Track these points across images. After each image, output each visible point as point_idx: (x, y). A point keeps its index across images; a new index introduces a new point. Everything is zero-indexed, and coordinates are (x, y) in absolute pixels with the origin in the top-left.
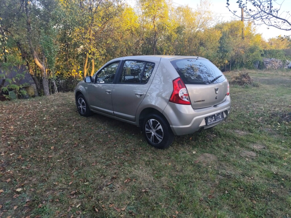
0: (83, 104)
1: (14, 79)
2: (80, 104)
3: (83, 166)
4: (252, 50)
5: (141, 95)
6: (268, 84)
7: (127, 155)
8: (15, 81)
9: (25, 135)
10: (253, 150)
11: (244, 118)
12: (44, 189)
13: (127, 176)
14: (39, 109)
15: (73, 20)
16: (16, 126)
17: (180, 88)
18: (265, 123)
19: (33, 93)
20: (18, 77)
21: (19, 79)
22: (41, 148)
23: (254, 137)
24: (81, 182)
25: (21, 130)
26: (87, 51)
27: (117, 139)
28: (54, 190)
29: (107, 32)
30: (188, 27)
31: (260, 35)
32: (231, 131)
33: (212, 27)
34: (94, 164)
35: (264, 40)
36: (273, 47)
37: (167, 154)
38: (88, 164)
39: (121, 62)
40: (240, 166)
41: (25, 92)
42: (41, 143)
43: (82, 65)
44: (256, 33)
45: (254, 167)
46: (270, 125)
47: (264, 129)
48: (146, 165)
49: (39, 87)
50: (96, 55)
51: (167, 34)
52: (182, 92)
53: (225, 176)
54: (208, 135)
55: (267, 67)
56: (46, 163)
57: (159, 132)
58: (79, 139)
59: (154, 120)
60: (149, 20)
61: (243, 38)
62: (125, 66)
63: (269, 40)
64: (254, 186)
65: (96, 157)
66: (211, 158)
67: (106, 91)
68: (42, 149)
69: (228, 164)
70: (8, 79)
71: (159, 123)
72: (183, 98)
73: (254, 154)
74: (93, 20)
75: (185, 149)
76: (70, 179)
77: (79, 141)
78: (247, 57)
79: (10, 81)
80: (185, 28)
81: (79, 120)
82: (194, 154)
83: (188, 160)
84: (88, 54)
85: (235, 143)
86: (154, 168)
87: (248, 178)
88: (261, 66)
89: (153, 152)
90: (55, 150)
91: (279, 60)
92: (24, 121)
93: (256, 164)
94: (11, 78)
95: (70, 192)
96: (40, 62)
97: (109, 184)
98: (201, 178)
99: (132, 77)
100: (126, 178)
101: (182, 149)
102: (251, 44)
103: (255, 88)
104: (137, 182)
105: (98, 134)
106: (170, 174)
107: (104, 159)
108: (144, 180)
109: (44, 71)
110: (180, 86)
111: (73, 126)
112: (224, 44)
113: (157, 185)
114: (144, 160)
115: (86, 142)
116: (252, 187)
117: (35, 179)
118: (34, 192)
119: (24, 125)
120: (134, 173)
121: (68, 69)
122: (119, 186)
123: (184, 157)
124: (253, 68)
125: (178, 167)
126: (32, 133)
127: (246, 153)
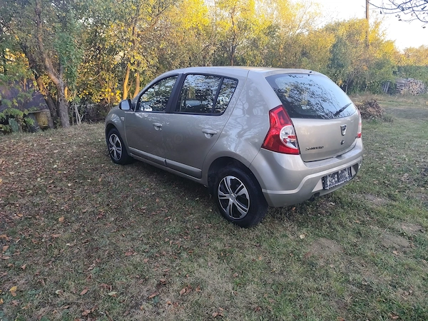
0: (117, 145)
1: (15, 101)
2: (112, 144)
3: (110, 256)
4: (380, 65)
5: (212, 135)
6: (406, 117)
7: (185, 237)
8: (17, 104)
9: (19, 194)
10: (402, 234)
11: (378, 173)
12: (36, 303)
13: (185, 281)
14: (48, 150)
15: (107, 10)
16: (6, 178)
17: (283, 125)
18: (414, 185)
19: (46, 123)
20: (21, 97)
21: (22, 101)
22: (43, 219)
23: (400, 208)
24: (102, 290)
25: (14, 186)
26: (128, 60)
27: (170, 207)
28: (54, 306)
29: (160, 31)
30: (284, 26)
31: (392, 43)
32: (360, 196)
33: (320, 27)
34: (129, 254)
35: (398, 50)
36: (411, 62)
37: (255, 237)
38: (117, 253)
39: (179, 78)
40: (385, 266)
41: (32, 121)
42: (44, 210)
43: (121, 81)
44: (386, 40)
45: (411, 269)
46: (423, 189)
47: (414, 195)
48: (219, 258)
49: (55, 114)
50: (142, 65)
51: (253, 36)
52: (285, 133)
53: (360, 286)
54: (322, 204)
55: (402, 92)
56: (46, 248)
57: (241, 199)
58: (108, 205)
59: (233, 178)
60: (226, 14)
61: (367, 46)
62: (186, 84)
63: (404, 50)
64: (416, 310)
65: (133, 239)
66: (331, 248)
67: (154, 125)
68: (43, 221)
69: (362, 261)
70: (5, 100)
71: (242, 184)
72: (286, 142)
73: (405, 242)
74: (138, 10)
75: (286, 229)
76: (83, 284)
77: (106, 208)
78: (372, 74)
79: (9, 104)
80: (279, 29)
81: (110, 170)
82: (302, 240)
83: (292, 252)
84: (129, 65)
85: (368, 219)
86: (233, 266)
87: (402, 291)
88: (393, 90)
89: (230, 233)
90: (66, 223)
91: (419, 82)
92: (22, 169)
93: (411, 262)
94: (11, 99)
95: (82, 312)
96: (55, 75)
97: (153, 296)
98: (317, 289)
99: (197, 103)
100: (183, 285)
101: (280, 229)
102: (378, 55)
103: (387, 124)
104: (203, 294)
105: (139, 196)
106: (261, 280)
107: (146, 244)
108: (215, 290)
109: (61, 90)
110: (282, 121)
111: (100, 180)
112: (338, 54)
113: (239, 301)
114: (215, 248)
115: (118, 210)
116: (413, 313)
117: (23, 281)
118: (18, 307)
119: (21, 176)
120: (197, 275)
121: (100, 87)
122: (170, 302)
123: (285, 246)
124: (380, 93)
125: (276, 265)
126: (31, 191)
127: (391, 240)
